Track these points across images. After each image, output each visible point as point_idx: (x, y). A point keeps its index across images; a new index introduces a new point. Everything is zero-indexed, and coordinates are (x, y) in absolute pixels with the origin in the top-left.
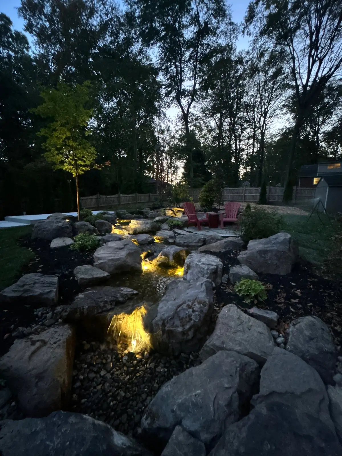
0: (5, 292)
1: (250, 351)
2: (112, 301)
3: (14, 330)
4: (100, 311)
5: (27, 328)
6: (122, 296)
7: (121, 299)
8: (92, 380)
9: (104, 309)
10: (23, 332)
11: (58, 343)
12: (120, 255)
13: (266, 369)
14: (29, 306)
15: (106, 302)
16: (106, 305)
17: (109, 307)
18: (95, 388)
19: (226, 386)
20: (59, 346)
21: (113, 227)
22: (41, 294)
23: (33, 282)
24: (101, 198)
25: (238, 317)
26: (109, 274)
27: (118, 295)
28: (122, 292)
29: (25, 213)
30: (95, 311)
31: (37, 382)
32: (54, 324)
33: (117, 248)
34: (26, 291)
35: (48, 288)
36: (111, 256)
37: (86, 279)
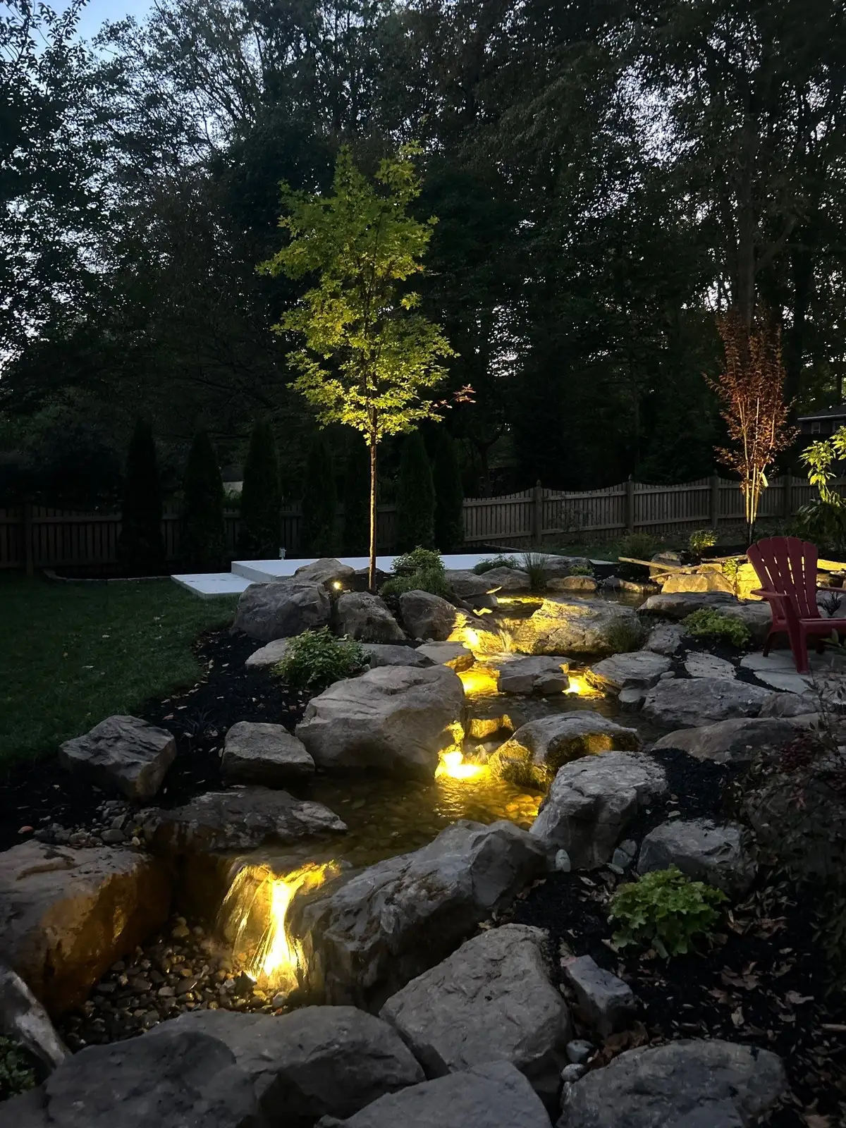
0: (67, 746)
1: (433, 1043)
2: (257, 829)
3: (45, 824)
4: (221, 845)
5: (66, 828)
6: (293, 823)
7: (283, 831)
8: (138, 995)
9: (233, 844)
10: (54, 833)
11: (92, 875)
12: (373, 711)
13: (422, 1093)
14: (99, 790)
15: (242, 827)
16: (241, 834)
17: (245, 841)
18: (132, 1010)
19: (266, 1053)
20: (90, 879)
21: (461, 618)
22: (117, 766)
23: (116, 735)
24: (544, 501)
25: (497, 957)
26: (312, 762)
27: (282, 818)
28: (296, 814)
29: (283, 551)
30: (210, 840)
31: (12, 917)
32: (120, 843)
33: (380, 689)
34: (98, 752)
35: (136, 755)
36: (347, 711)
37: (240, 758)
